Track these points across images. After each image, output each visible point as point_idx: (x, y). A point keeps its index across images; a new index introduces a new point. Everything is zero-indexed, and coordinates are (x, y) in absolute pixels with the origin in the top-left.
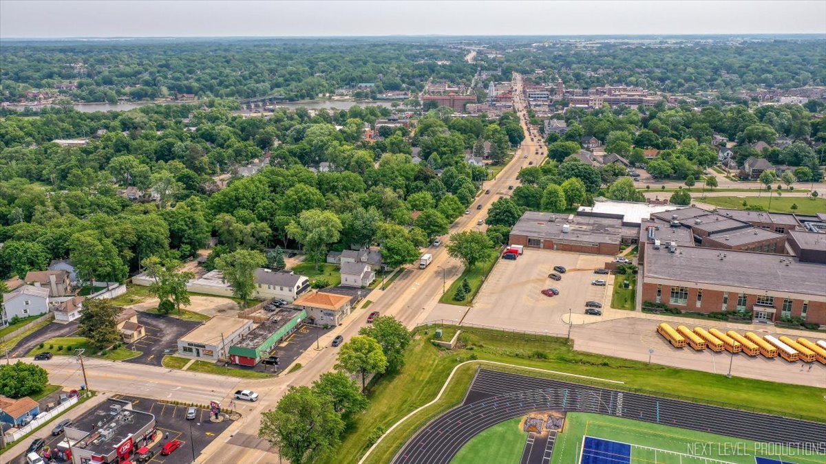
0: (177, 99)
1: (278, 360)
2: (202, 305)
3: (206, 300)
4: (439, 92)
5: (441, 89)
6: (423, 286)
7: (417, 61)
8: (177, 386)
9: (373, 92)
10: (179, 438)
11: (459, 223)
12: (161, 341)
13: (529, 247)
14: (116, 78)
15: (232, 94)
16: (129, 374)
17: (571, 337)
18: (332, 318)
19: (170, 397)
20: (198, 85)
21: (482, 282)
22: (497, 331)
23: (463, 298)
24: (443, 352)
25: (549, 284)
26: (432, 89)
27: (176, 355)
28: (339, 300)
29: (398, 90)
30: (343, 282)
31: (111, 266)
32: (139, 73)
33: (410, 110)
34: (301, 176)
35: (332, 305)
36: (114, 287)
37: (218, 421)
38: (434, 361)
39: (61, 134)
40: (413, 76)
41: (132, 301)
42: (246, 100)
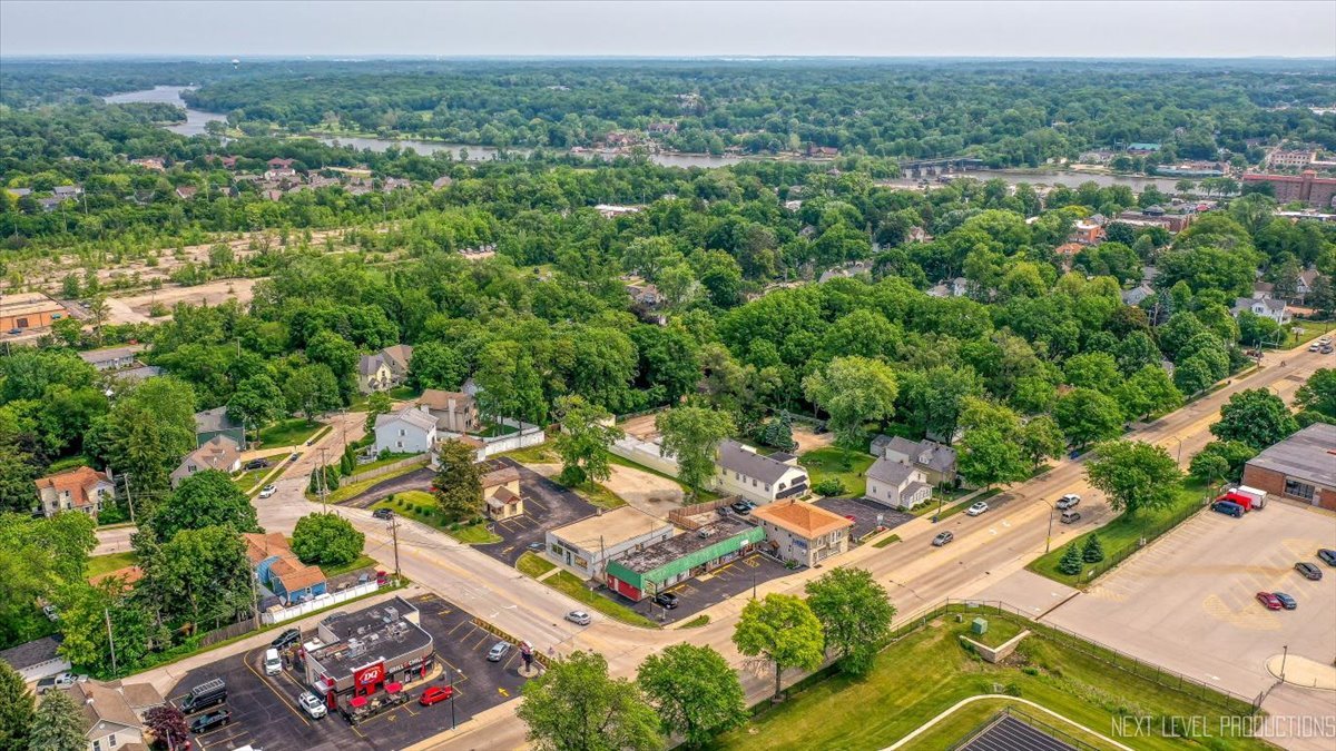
0: (809, 155)
1: (675, 601)
2: (633, 484)
3: (643, 477)
4: (1294, 167)
5: (1300, 162)
6: (1012, 532)
7: (1273, 107)
8: (513, 604)
9: (1150, 160)
10: (458, 686)
11: (1167, 424)
12: (538, 527)
13: (1285, 496)
14: (733, 118)
15: (897, 152)
16: (467, 567)
17: (1265, 706)
18: (804, 551)
19: (491, 618)
20: (847, 134)
21: (1138, 547)
22: (1105, 651)
23: (1076, 571)
24: (974, 665)
25: (1288, 584)
26: (1279, 160)
27: (540, 555)
28: (826, 523)
29: (1208, 160)
30: (869, 493)
31: (524, 398)
32: (768, 111)
33: (1213, 198)
34: (881, 296)
35: (808, 528)
36: (531, 431)
37: (526, 675)
38: (945, 676)
39: (613, 196)
40: (1246, 135)
41: (542, 458)
42: (915, 161)
